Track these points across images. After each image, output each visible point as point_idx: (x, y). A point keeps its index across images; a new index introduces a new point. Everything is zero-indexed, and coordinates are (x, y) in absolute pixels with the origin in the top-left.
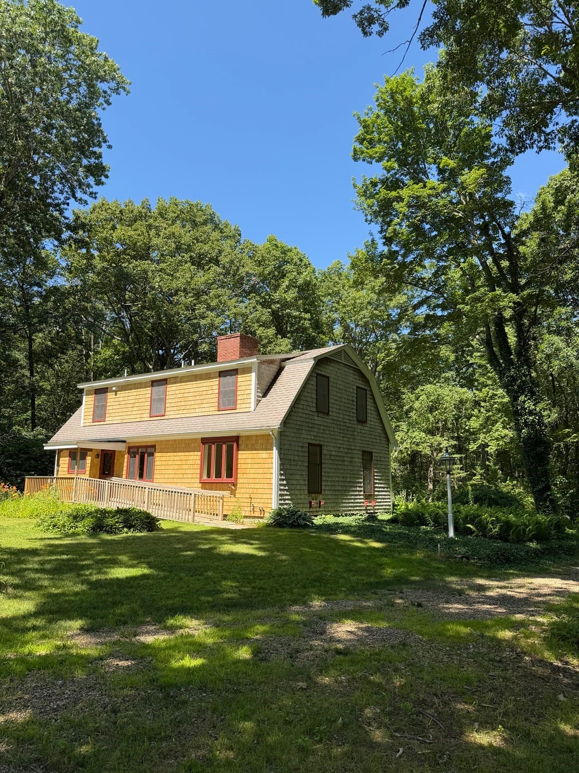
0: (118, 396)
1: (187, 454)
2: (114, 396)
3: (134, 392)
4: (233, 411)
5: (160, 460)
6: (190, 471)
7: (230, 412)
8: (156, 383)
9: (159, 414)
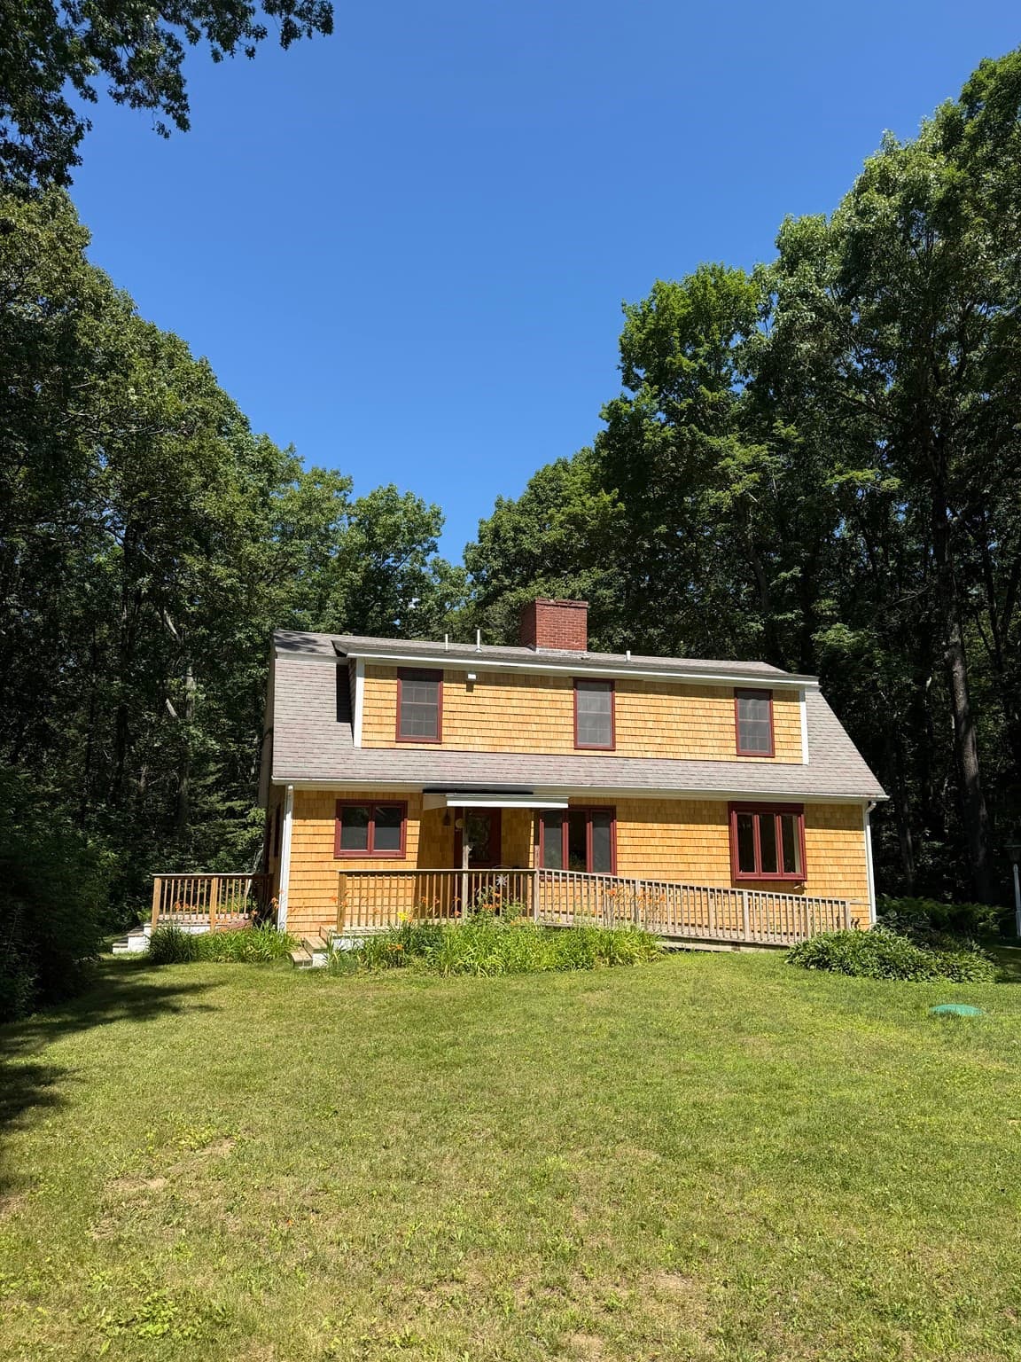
0: (475, 693)
1: (692, 827)
2: (464, 692)
3: (518, 692)
4: (769, 760)
5: (627, 834)
6: (705, 859)
7: (763, 760)
8: (584, 684)
9: (601, 745)
